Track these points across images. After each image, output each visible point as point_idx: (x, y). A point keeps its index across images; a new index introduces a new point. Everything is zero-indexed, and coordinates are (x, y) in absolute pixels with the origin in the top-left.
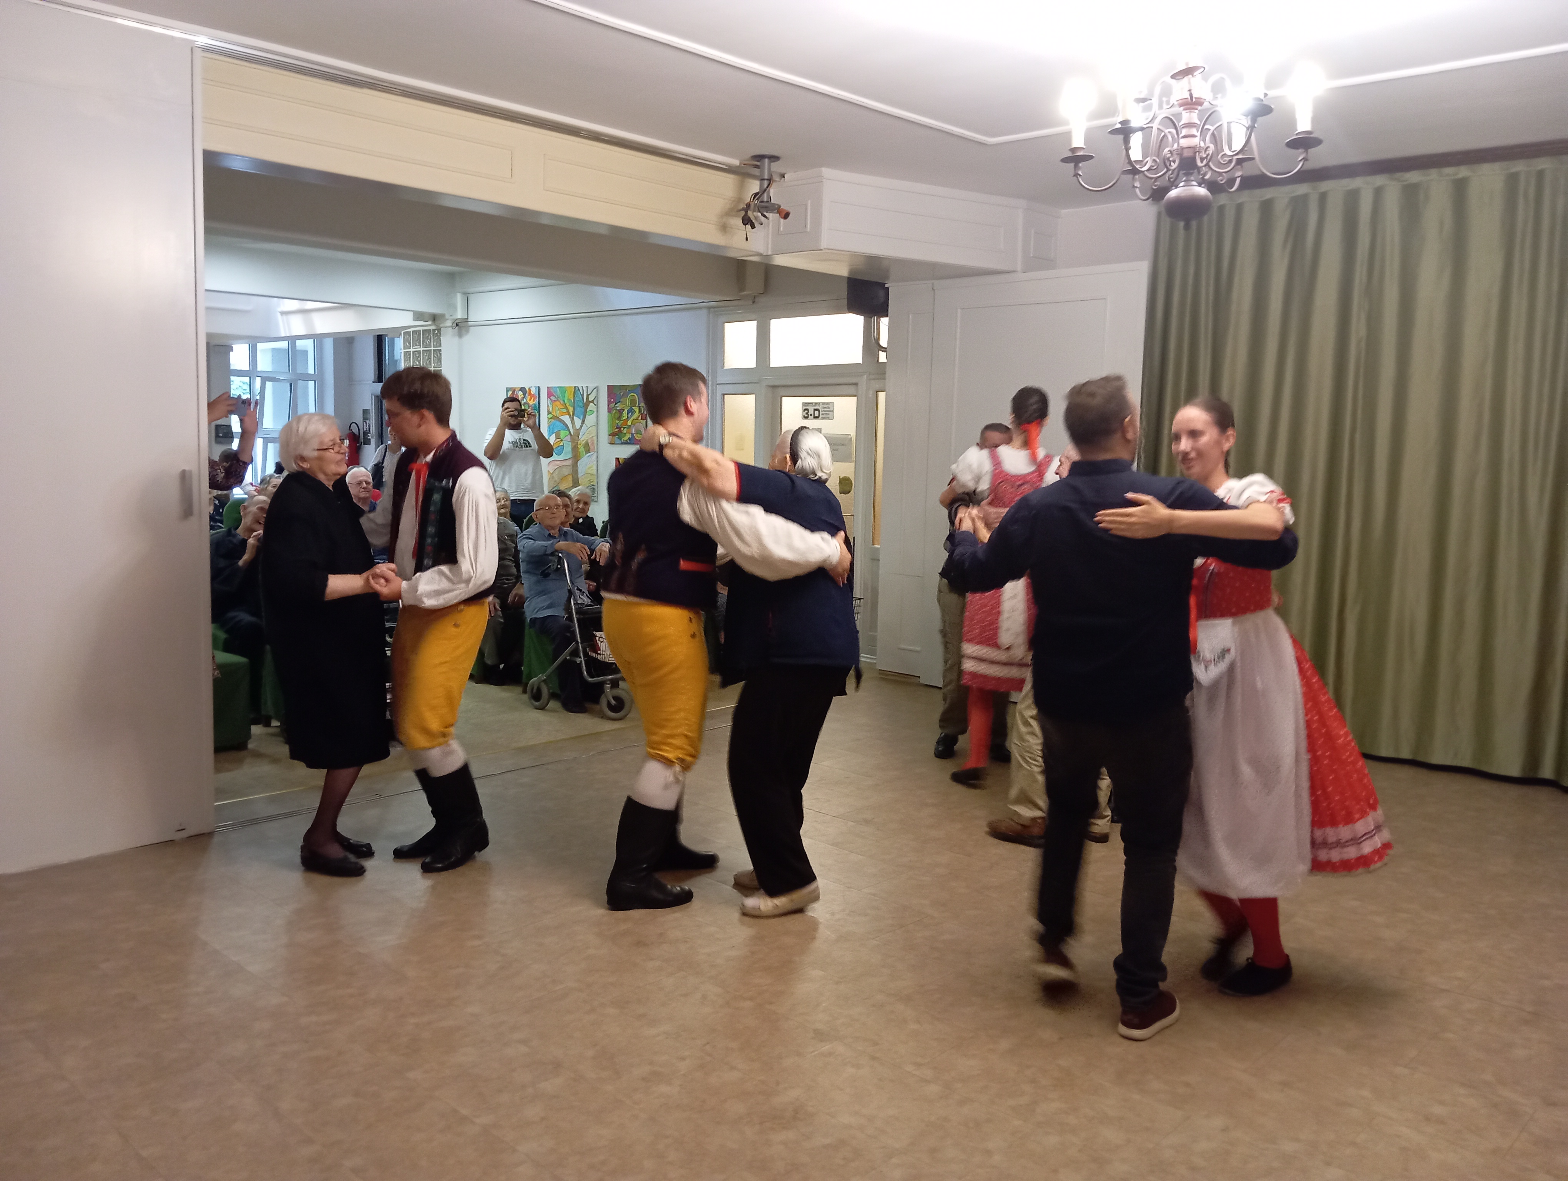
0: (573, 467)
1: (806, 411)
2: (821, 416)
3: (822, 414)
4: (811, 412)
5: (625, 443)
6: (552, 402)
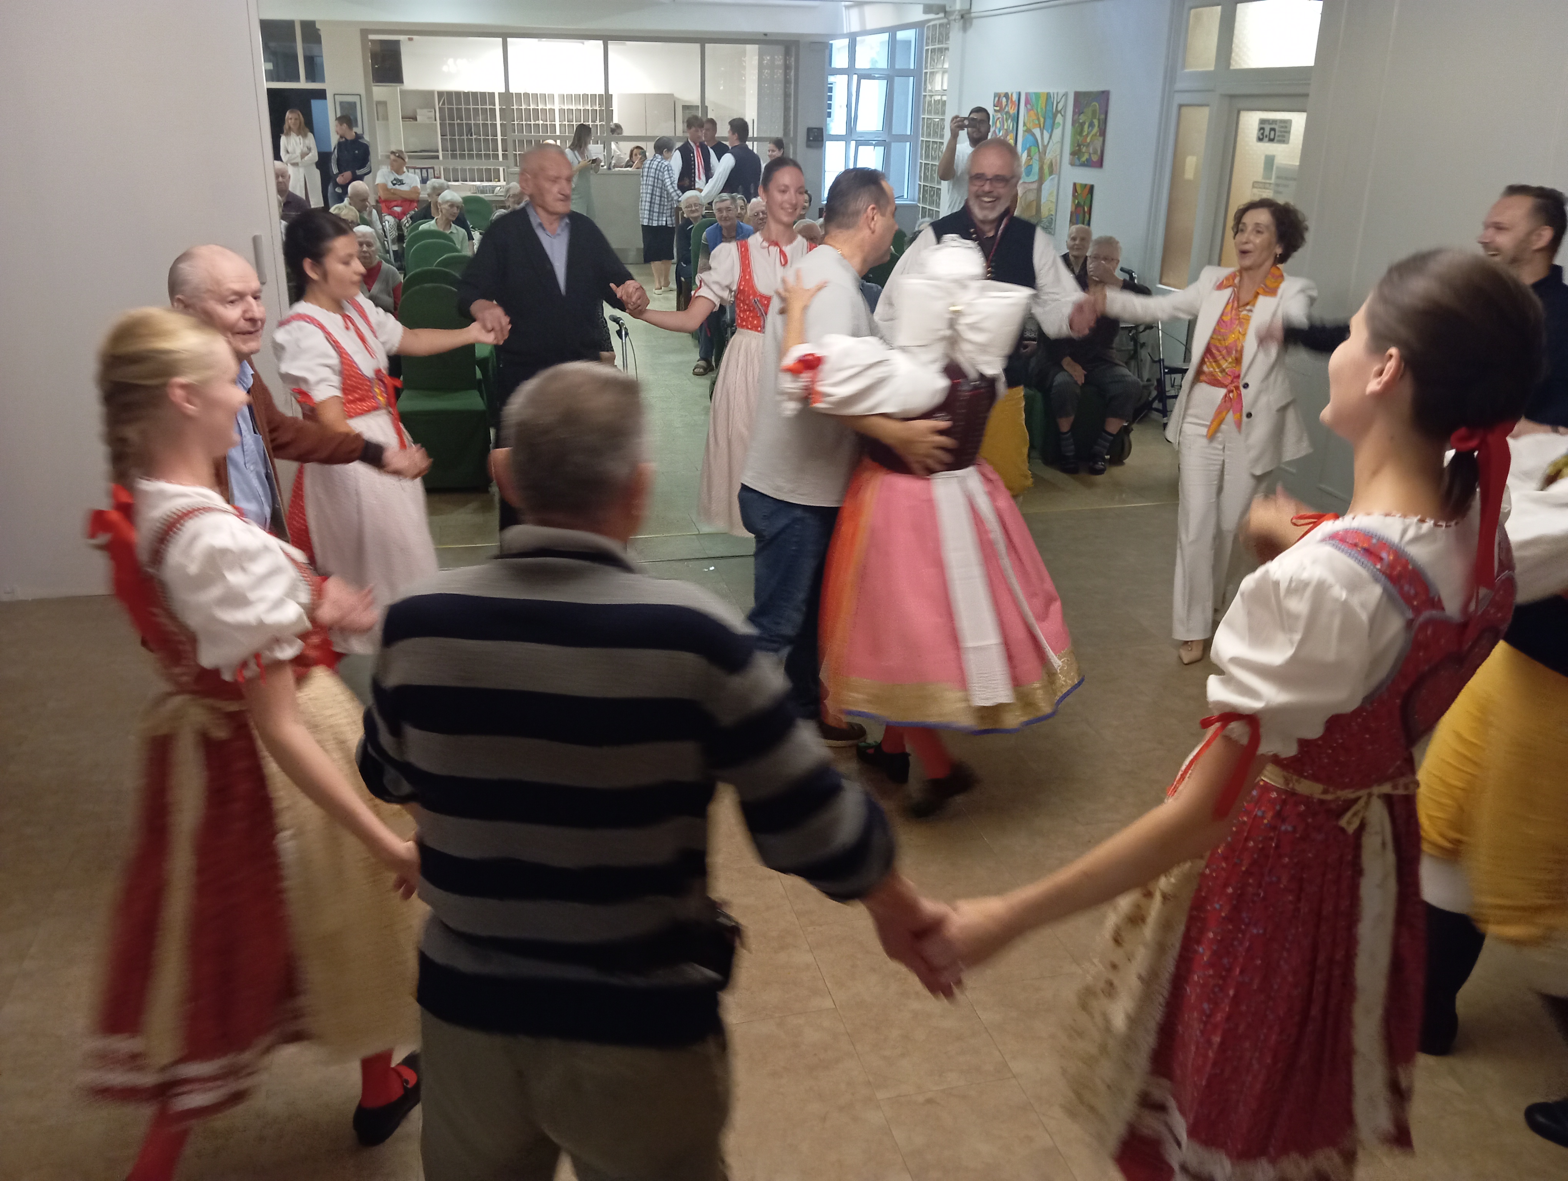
0: (1038, 191)
1: (1262, 131)
2: (1276, 138)
3: (1279, 136)
4: (1267, 132)
5: (1083, 165)
6: (1028, 111)
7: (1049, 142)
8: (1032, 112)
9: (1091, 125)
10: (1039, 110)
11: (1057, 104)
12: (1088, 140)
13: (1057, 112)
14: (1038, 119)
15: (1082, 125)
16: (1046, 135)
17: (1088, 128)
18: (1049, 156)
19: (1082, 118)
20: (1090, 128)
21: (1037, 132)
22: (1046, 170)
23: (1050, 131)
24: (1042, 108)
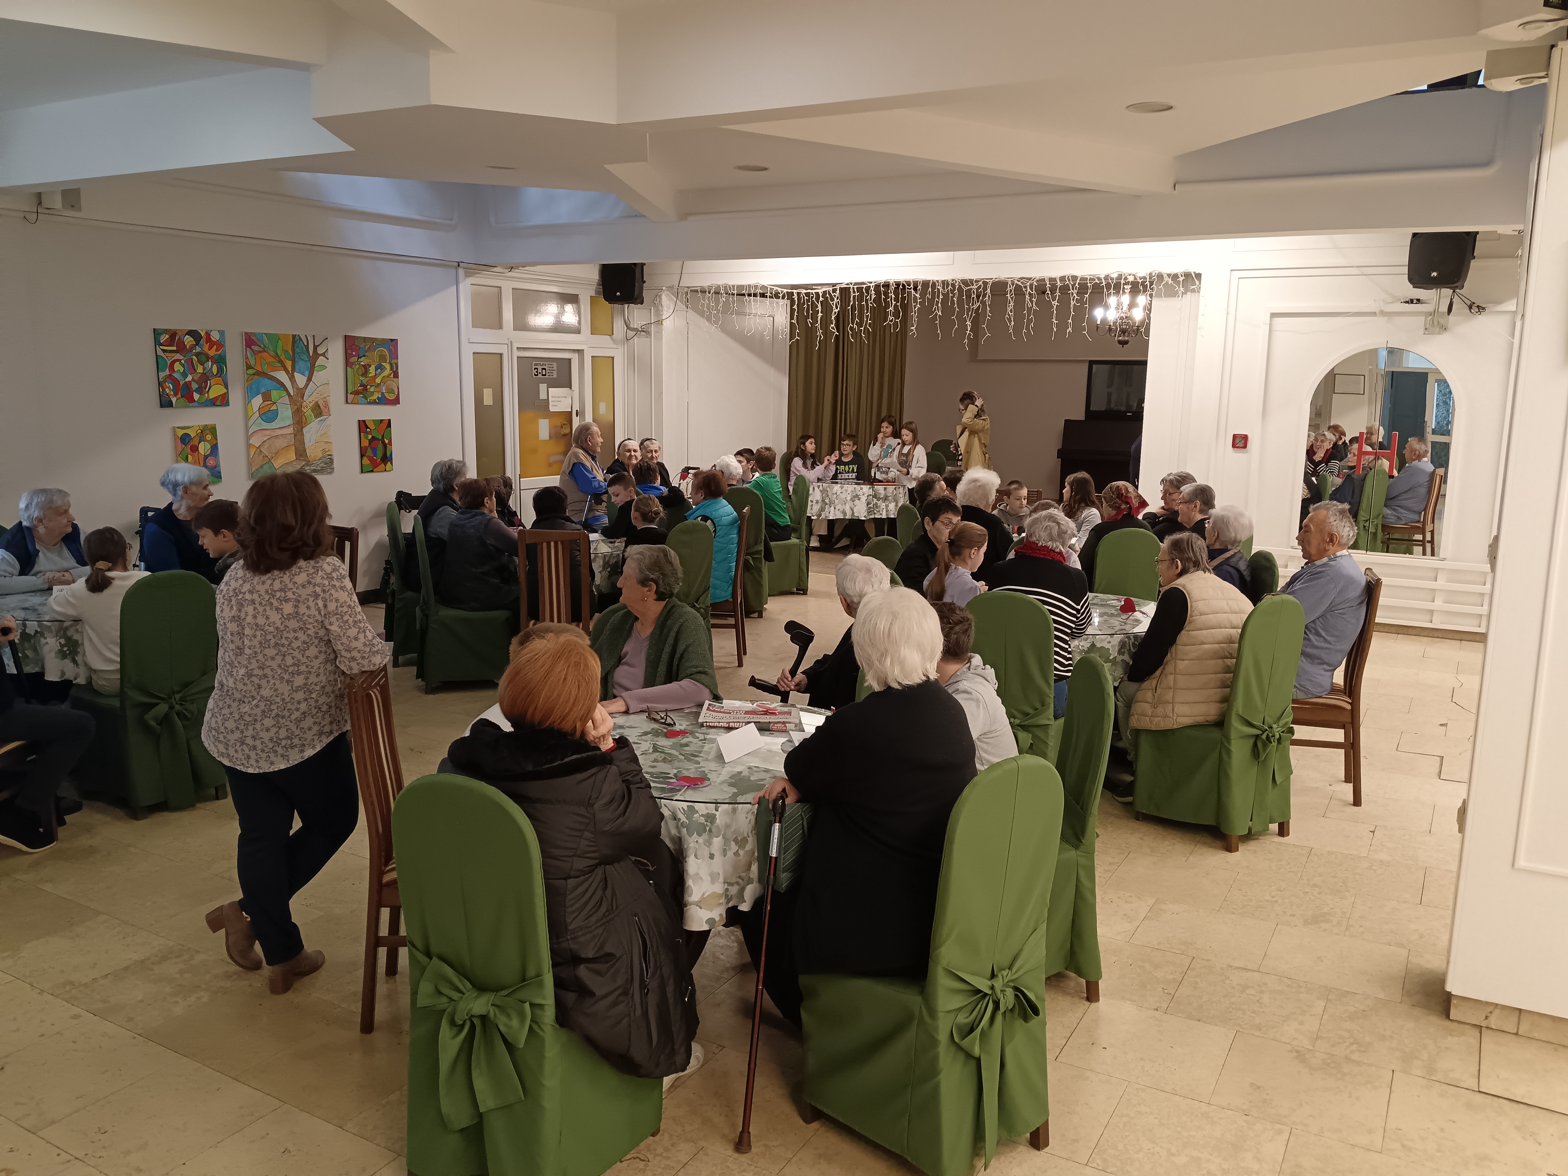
0: (295, 435)
5: (373, 403)
6: (255, 353)
7: (307, 385)
8: (265, 354)
9: (380, 367)
10: (279, 353)
11: (315, 347)
12: (378, 380)
13: (316, 355)
14: (281, 362)
15: (366, 368)
16: (301, 380)
17: (376, 370)
18: (309, 400)
19: (363, 361)
20: (379, 370)
21: (282, 376)
22: (308, 412)
23: (307, 373)
24: (285, 351)
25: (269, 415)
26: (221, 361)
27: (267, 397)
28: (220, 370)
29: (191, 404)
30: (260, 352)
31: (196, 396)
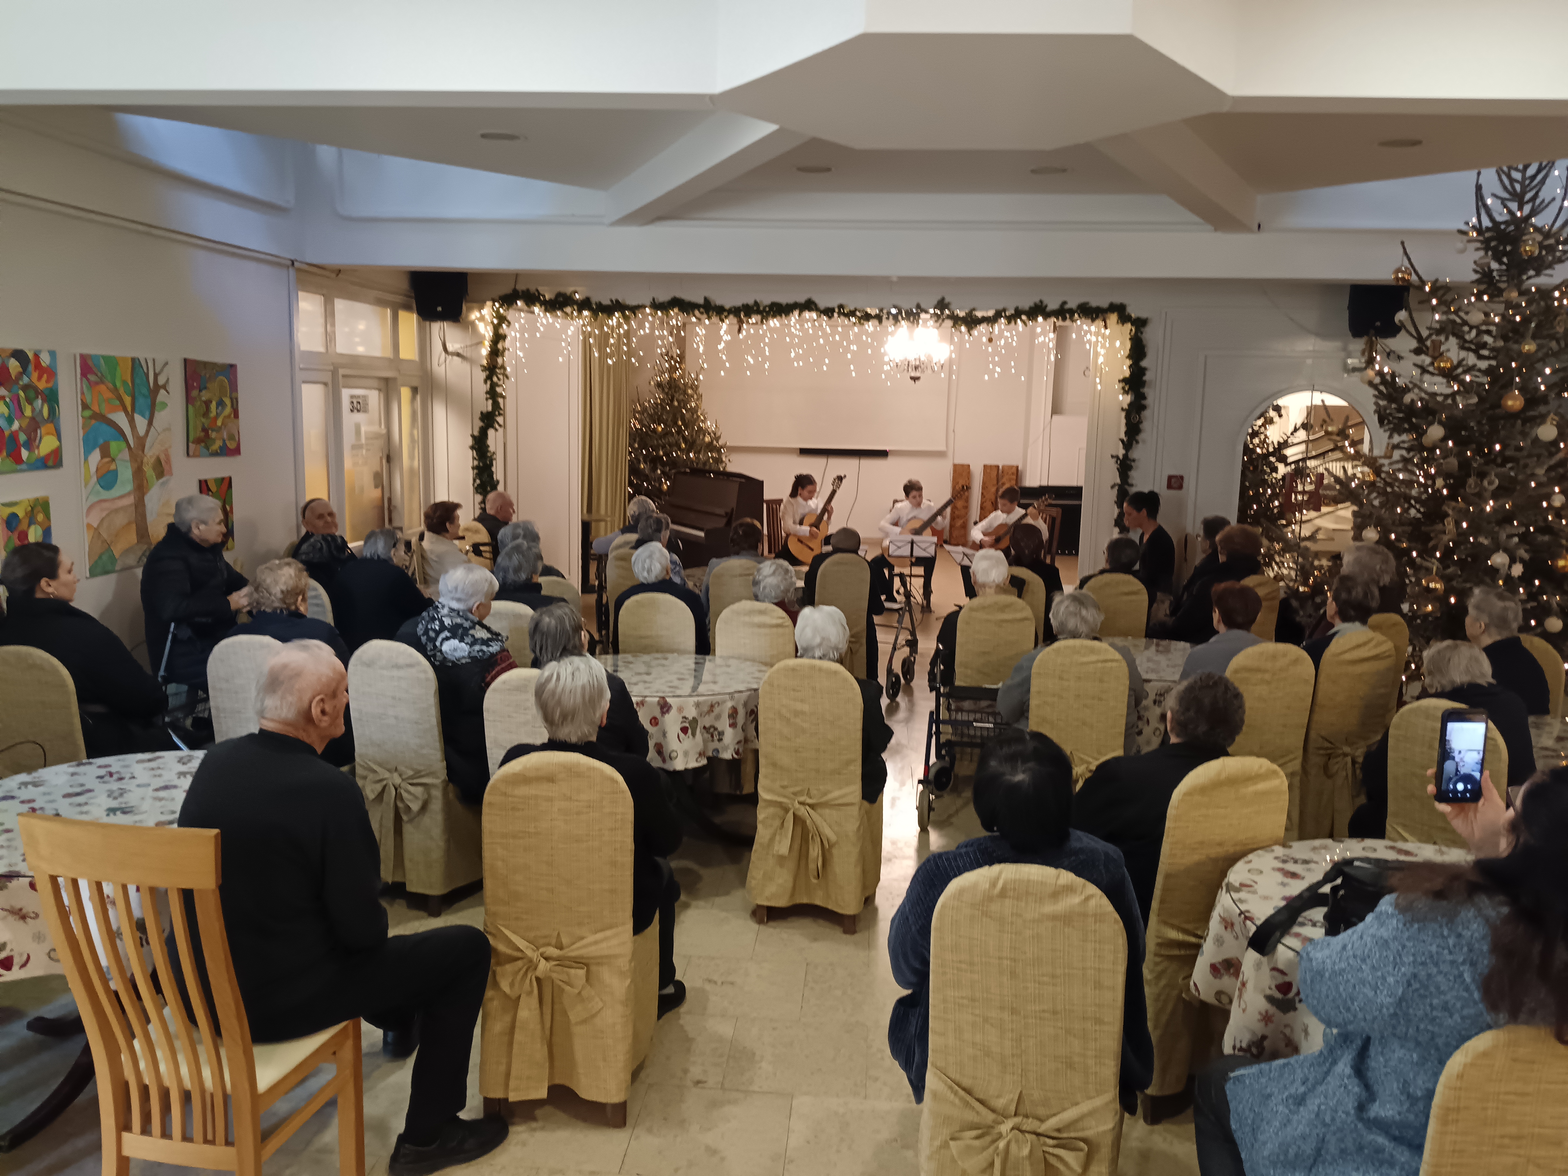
0: (136, 507)
1: (352, 404)
2: (361, 409)
4: (355, 405)
5: (215, 454)
6: (92, 385)
7: (148, 432)
8: (102, 387)
9: (221, 403)
10: (118, 384)
11: (156, 376)
12: (219, 423)
13: (157, 387)
14: (120, 398)
15: (208, 403)
16: (141, 422)
17: (217, 407)
18: (151, 453)
20: (220, 408)
21: (121, 419)
22: (149, 472)
25: (107, 479)
26: (51, 398)
27: (105, 452)
28: (53, 412)
29: (19, 467)
30: (97, 383)
31: (25, 454)
